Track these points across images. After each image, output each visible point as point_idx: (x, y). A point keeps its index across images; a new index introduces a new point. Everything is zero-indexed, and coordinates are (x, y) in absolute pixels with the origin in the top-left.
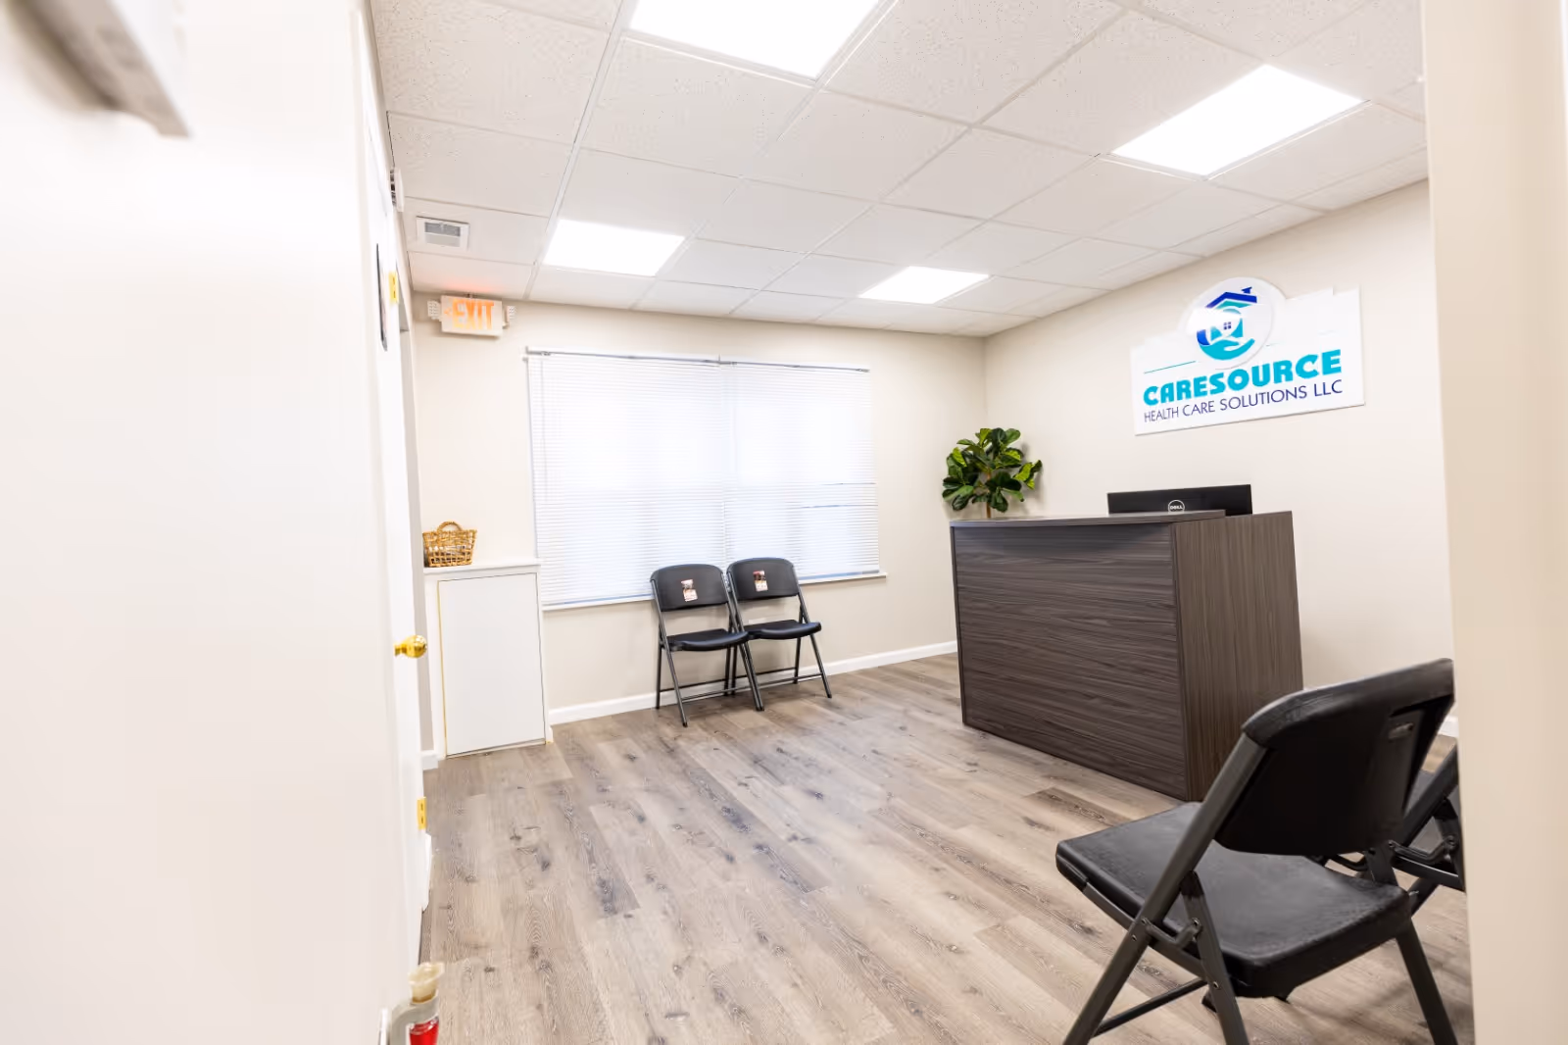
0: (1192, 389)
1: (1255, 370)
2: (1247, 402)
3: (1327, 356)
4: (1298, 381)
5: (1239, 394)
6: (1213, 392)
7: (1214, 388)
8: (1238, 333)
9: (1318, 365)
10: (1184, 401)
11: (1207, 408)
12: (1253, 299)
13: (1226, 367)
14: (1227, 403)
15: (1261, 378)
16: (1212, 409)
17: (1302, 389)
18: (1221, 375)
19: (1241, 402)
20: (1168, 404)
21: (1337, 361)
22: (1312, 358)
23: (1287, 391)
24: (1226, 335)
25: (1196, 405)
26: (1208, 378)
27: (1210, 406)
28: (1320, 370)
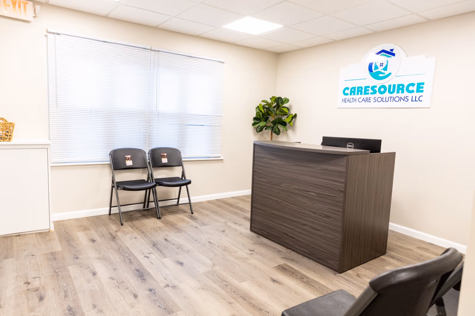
0: (363, 91)
1: (390, 86)
2: (384, 100)
3: (419, 84)
4: (406, 94)
5: (382, 96)
6: (371, 93)
8: (385, 69)
9: (415, 88)
10: (359, 96)
11: (368, 100)
12: (394, 55)
13: (378, 83)
14: (376, 99)
15: (392, 91)
16: (370, 101)
17: (407, 98)
19: (382, 99)
20: (353, 96)
21: (422, 87)
22: (413, 85)
23: (401, 98)
24: (380, 69)
25: (364, 98)
26: (370, 87)
27: (369, 100)
28: (415, 90)
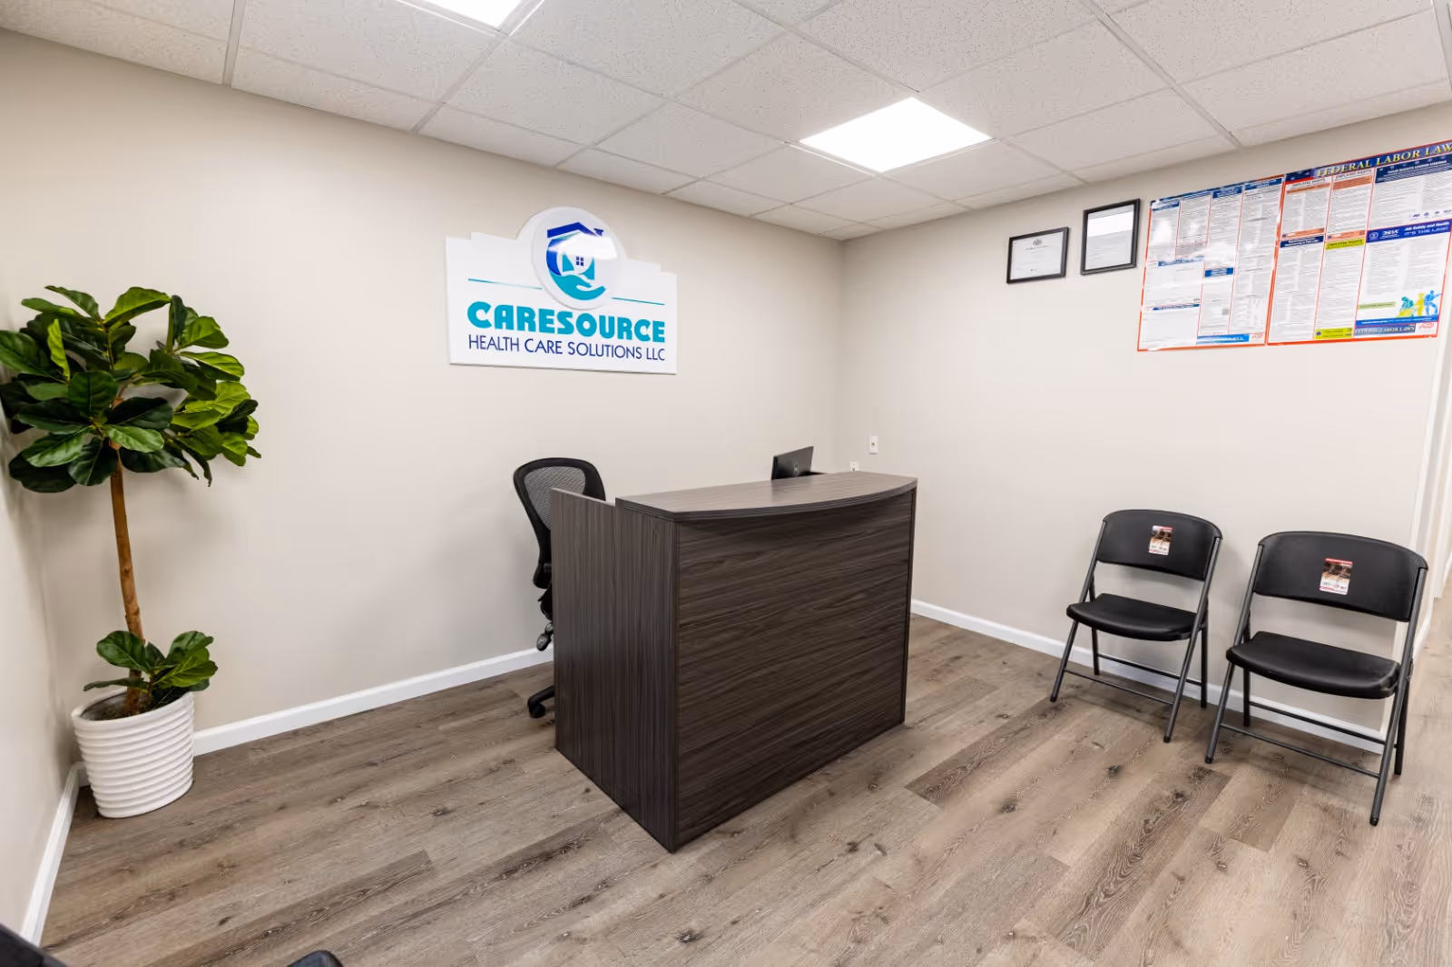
0: (537, 320)
1: (603, 319)
2: (594, 352)
3: (656, 324)
4: (635, 341)
5: (587, 340)
6: (561, 331)
7: (563, 327)
9: (649, 331)
10: (524, 335)
11: (553, 347)
13: (577, 307)
14: (574, 346)
15: (607, 331)
16: (559, 350)
17: (638, 350)
18: (570, 315)
19: (589, 348)
20: (504, 332)
21: (662, 332)
22: (647, 323)
23: (628, 350)
24: (578, 271)
25: (541, 342)
26: (556, 314)
27: (557, 347)
28: (651, 336)
